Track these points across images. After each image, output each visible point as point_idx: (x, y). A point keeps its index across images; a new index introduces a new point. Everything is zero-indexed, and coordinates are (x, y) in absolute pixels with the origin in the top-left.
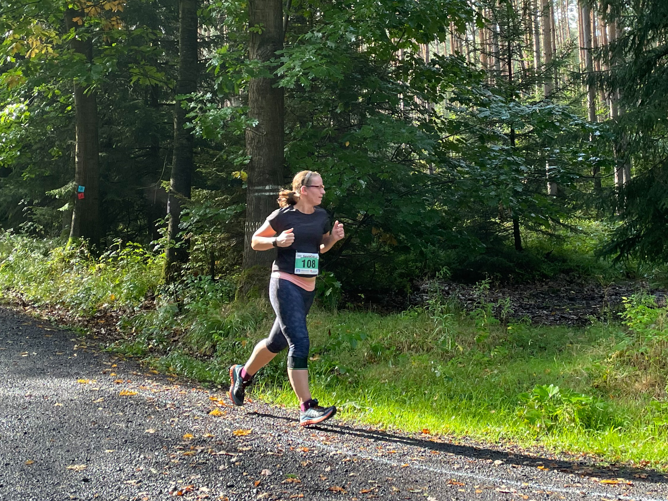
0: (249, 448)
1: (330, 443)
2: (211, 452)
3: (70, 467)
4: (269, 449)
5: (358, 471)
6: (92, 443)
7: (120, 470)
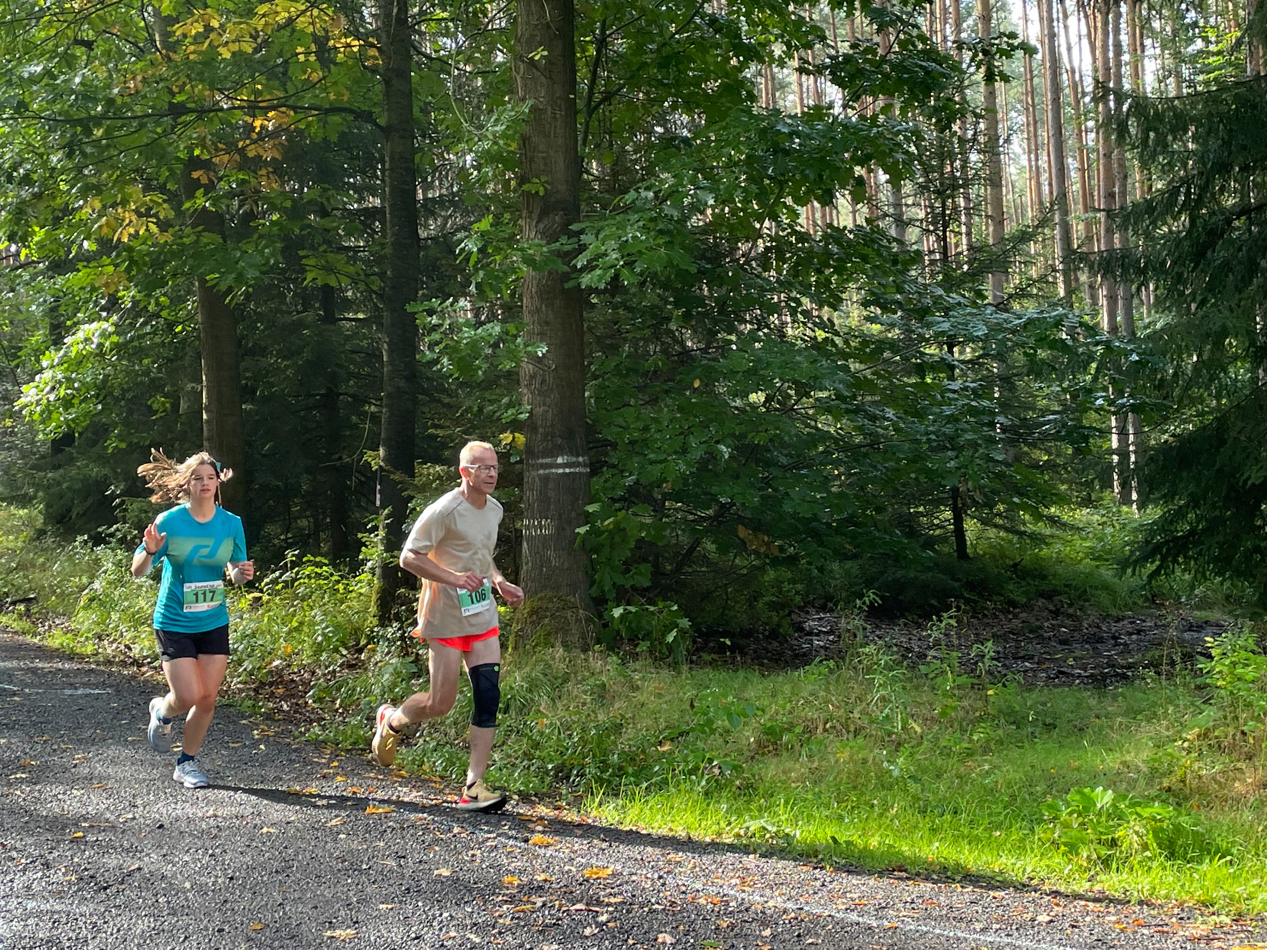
0: (619, 899)
1: (751, 890)
2: (561, 906)
3: (329, 933)
4: (653, 900)
5: (817, 935)
6: (351, 894)
7: (417, 938)
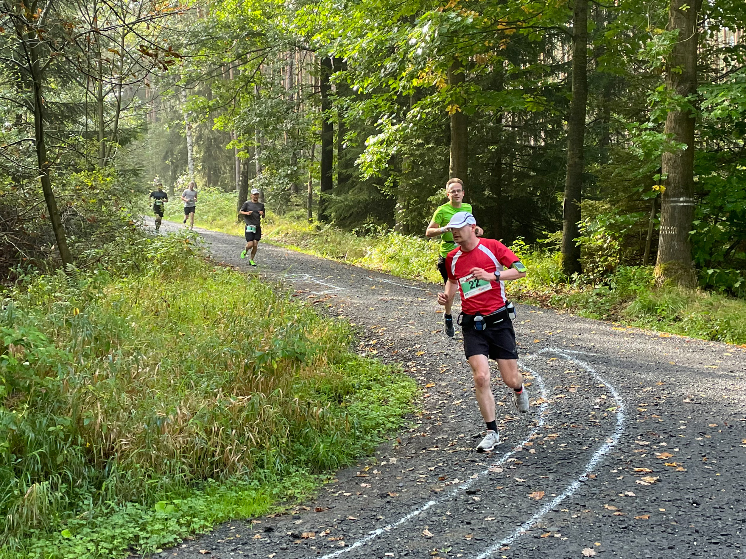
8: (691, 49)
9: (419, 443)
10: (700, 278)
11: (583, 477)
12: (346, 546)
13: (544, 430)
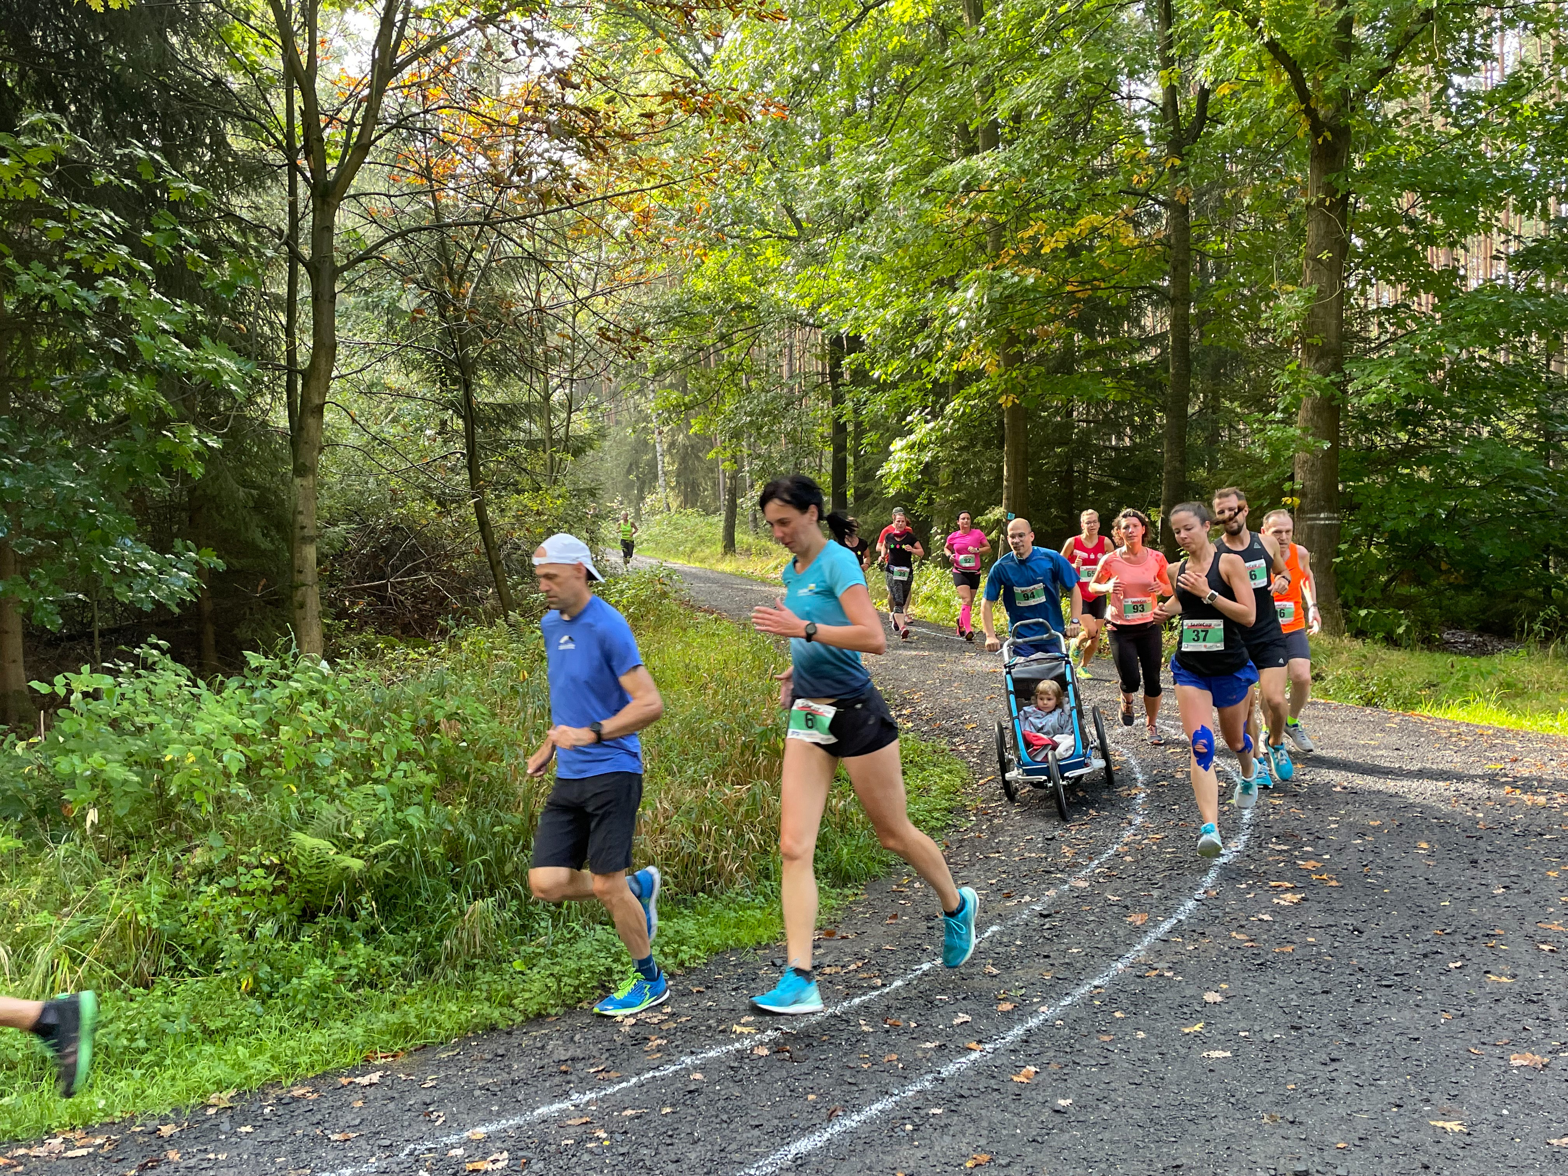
8: (1334, 311)
9: (975, 847)
10: (1349, 621)
11: (1199, 894)
12: (884, 985)
13: (1142, 830)
